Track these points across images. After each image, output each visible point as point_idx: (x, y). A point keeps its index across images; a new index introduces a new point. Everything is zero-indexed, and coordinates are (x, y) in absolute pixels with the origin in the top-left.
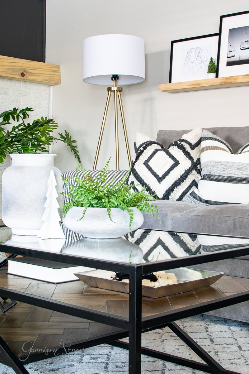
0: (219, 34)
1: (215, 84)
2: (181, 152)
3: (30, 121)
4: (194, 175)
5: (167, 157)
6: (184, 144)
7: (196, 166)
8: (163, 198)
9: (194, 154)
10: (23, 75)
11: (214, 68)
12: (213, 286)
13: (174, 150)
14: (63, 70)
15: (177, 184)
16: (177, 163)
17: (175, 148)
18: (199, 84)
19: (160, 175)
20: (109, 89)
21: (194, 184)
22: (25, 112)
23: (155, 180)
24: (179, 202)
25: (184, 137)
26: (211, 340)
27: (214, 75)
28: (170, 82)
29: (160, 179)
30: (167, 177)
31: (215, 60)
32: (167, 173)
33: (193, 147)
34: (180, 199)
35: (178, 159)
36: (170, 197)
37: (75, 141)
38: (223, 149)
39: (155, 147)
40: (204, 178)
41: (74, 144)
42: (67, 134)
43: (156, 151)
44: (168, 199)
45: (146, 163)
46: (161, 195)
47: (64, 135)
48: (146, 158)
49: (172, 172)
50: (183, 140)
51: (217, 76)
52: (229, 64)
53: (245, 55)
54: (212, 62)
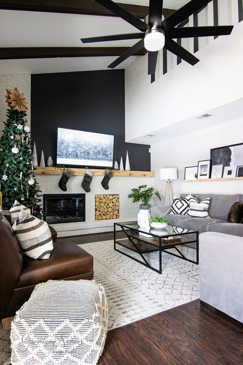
0: (198, 166)
1: (197, 181)
2: (184, 202)
3: (146, 189)
4: (188, 208)
5: (181, 203)
6: (185, 199)
7: (189, 206)
8: (180, 214)
9: (188, 202)
10: (144, 176)
11: (196, 176)
12: (181, 240)
14: (156, 173)
15: (183, 210)
16: (183, 205)
17: (183, 201)
19: (179, 208)
20: (167, 182)
21: (188, 210)
22: (145, 186)
25: (186, 198)
26: (188, 252)
27: (196, 178)
28: (185, 179)
29: (179, 209)
31: (197, 174)
32: (181, 208)
33: (188, 200)
34: (184, 214)
36: (182, 214)
37: (159, 194)
38: (195, 202)
39: (178, 200)
40: (191, 209)
41: (159, 195)
42: (157, 192)
43: (178, 201)
45: (175, 205)
46: (179, 213)
47: (156, 193)
48: (175, 203)
49: (182, 207)
50: (186, 199)
52: (200, 175)
53: (205, 173)
54: (196, 174)
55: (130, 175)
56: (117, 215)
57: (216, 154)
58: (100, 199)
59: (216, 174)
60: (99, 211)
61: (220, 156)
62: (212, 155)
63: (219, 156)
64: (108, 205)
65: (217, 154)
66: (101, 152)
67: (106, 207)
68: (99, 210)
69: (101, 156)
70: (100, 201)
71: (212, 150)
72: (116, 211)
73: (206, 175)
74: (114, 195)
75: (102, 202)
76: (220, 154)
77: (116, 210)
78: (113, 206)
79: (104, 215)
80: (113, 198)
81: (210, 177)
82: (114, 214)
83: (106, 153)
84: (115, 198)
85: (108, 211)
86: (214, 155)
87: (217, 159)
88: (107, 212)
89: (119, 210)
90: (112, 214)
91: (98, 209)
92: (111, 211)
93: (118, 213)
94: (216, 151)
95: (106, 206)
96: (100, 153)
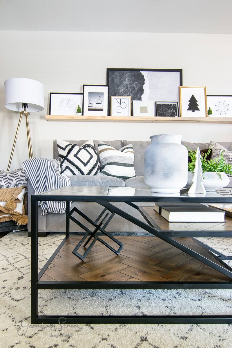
0: (83, 94)
1: (83, 119)
2: (92, 150)
4: (98, 164)
5: (87, 152)
8: (87, 175)
9: (97, 152)
11: (80, 111)
13: (89, 149)
16: (92, 156)
18: (73, 118)
19: (85, 162)
23: (83, 165)
24: (95, 176)
27: (81, 114)
28: (50, 114)
29: (85, 165)
30: (89, 163)
32: (88, 162)
35: (92, 154)
36: (90, 174)
39: (79, 147)
43: (80, 149)
44: (89, 175)
48: (75, 153)
49: (90, 161)
51: (83, 115)
52: (89, 110)
53: (99, 107)
54: (79, 107)
57: (116, 79)
59: (119, 111)
61: (125, 83)
62: (110, 79)
63: (122, 82)
65: (118, 78)
71: (110, 71)
73: (102, 110)
76: (125, 80)
81: (109, 114)
86: (113, 80)
87: (118, 86)
94: (117, 73)
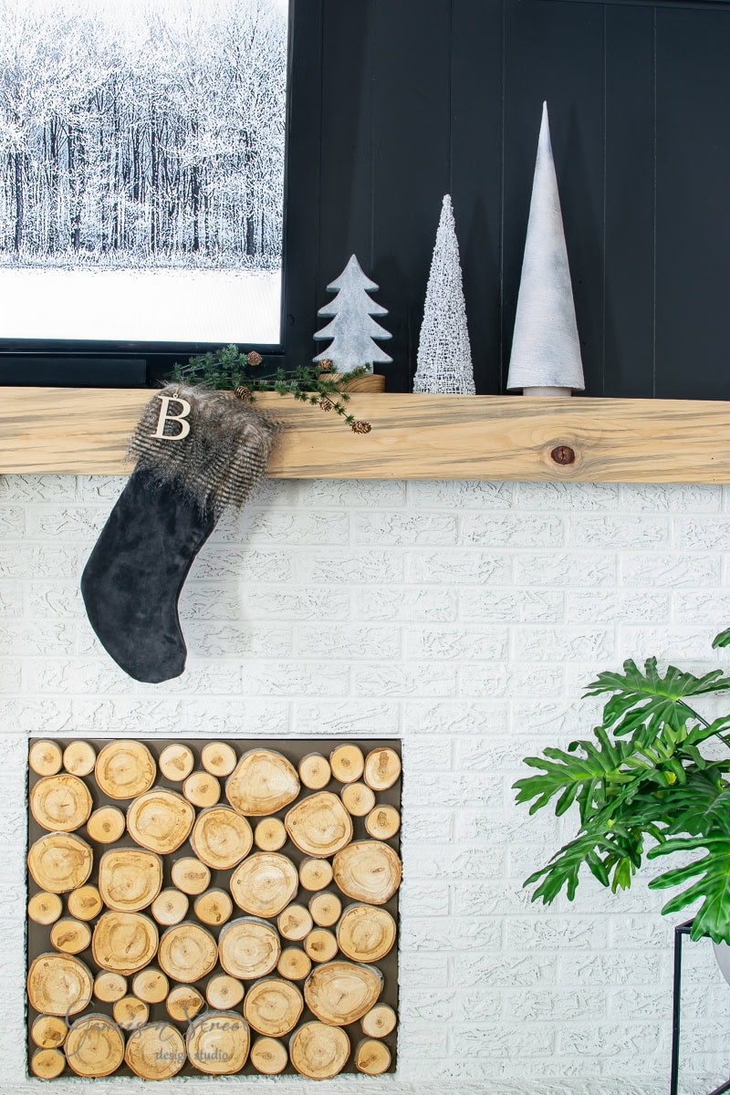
55: (563, 455)
56: (370, 1027)
58: (98, 799)
60: (86, 957)
64: (219, 879)
66: (89, 141)
67: (190, 916)
68: (82, 944)
69: (90, 200)
70: (95, 831)
72: (340, 970)
74: (325, 747)
75: (126, 839)
77: (340, 956)
78: (302, 897)
79: (157, 1013)
80: (304, 791)
82: (307, 1015)
83: (172, 150)
84: (334, 786)
85: (218, 969)
88: (200, 985)
89: (404, 959)
90: (275, 1008)
91: (69, 937)
92: (275, 973)
93: (389, 996)
95: (192, 899)
96: (77, 156)
